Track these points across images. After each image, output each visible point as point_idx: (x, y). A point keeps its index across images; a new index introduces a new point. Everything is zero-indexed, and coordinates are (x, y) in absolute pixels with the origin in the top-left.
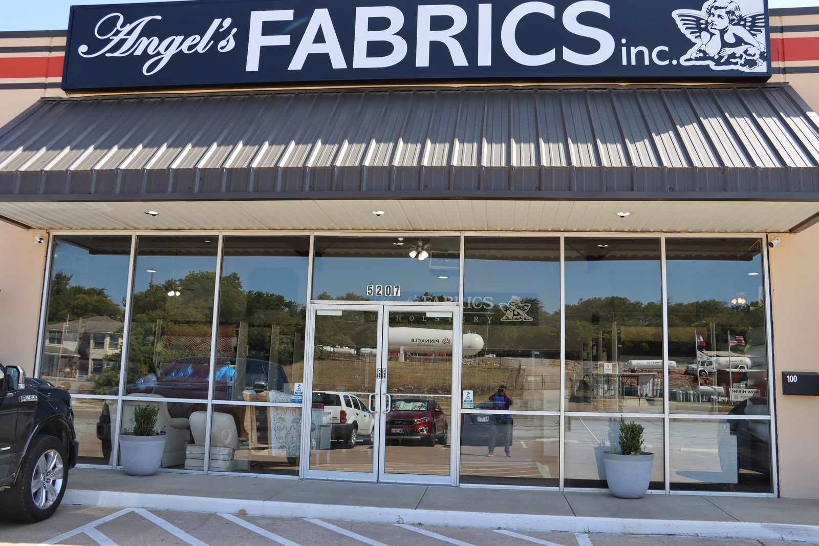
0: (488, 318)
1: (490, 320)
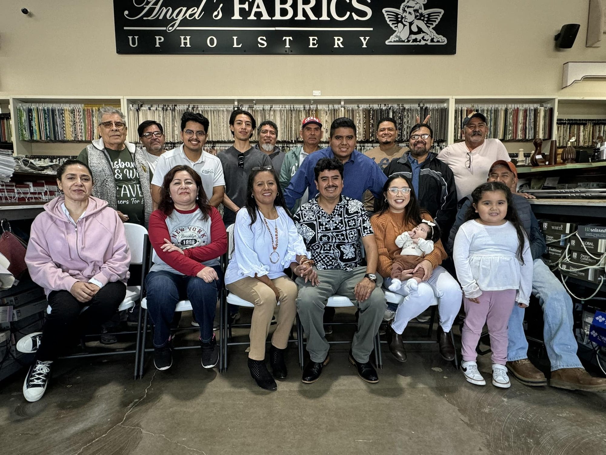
0: (362, 38)
1: (365, 43)
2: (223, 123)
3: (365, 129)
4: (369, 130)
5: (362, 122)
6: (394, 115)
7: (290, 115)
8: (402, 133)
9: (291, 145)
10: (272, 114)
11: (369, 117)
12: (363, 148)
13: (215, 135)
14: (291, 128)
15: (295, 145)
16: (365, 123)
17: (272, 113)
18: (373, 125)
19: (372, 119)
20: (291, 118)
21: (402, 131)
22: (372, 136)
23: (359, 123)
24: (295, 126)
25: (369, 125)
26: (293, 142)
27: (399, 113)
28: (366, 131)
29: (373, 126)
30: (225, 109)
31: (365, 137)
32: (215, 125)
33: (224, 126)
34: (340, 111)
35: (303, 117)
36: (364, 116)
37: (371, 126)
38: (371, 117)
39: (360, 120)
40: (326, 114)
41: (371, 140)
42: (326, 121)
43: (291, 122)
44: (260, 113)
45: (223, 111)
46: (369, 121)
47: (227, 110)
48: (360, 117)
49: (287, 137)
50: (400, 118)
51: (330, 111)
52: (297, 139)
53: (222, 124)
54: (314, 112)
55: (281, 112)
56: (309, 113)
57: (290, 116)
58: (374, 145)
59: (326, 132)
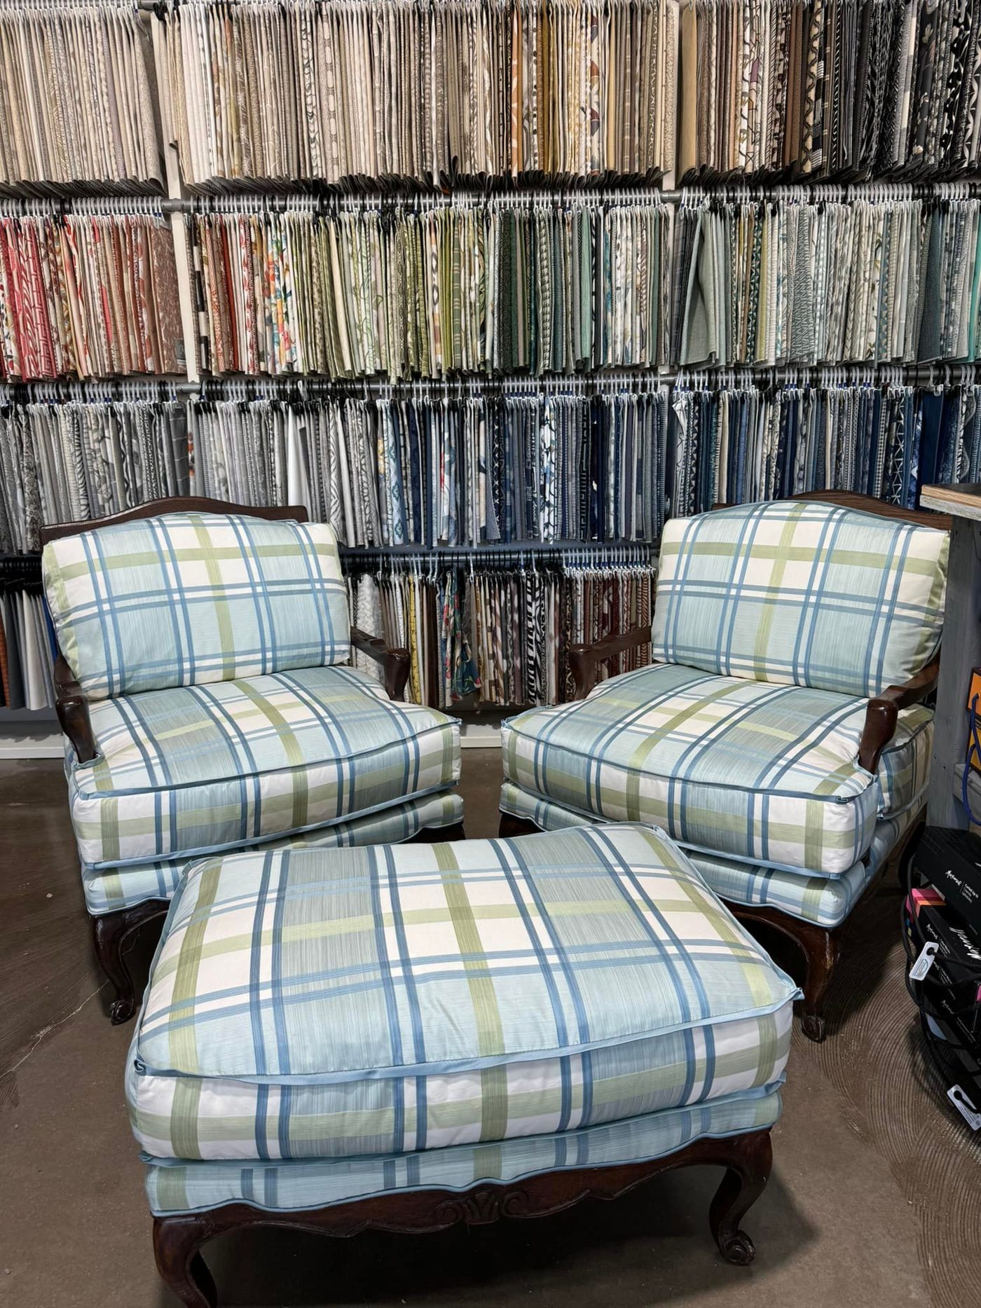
2: (94, 87)
3: (779, 107)
4: (804, 115)
5: (765, 73)
6: (928, 31)
7: (414, 37)
8: (957, 129)
9: (427, 201)
10: (327, 35)
11: (807, 48)
12: (769, 207)
13: (61, 152)
14: (422, 107)
15: (443, 200)
16: (781, 78)
17: (325, 30)
18: (821, 85)
19: (822, 56)
20: (422, 55)
21: (959, 118)
22: (815, 148)
23: (755, 77)
24: (442, 98)
25: (805, 92)
26: (436, 181)
27: (956, 23)
28: (783, 121)
29: (821, 94)
30: (93, 13)
31: (780, 150)
32: (54, 100)
33: (96, 104)
34: (663, 11)
35: (478, 50)
36: (782, 39)
37: (812, 94)
38: (816, 44)
39: (757, 63)
40: (594, 33)
41: (808, 168)
42: (594, 70)
43: (421, 77)
44: (269, 31)
45: (85, 23)
46: (806, 66)
47: (106, 22)
48: (758, 43)
49: (406, 156)
50: (958, 48)
51: (612, 14)
52: (453, 163)
53: (87, 96)
54: (533, 23)
55: (369, 19)
56: (508, 28)
57: (414, 47)
58: (821, 193)
59: (595, 127)
